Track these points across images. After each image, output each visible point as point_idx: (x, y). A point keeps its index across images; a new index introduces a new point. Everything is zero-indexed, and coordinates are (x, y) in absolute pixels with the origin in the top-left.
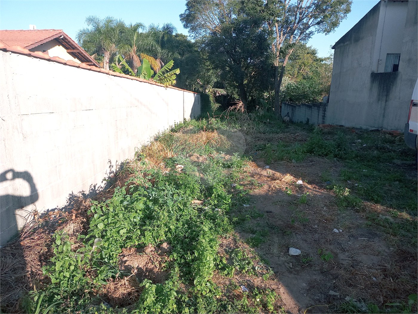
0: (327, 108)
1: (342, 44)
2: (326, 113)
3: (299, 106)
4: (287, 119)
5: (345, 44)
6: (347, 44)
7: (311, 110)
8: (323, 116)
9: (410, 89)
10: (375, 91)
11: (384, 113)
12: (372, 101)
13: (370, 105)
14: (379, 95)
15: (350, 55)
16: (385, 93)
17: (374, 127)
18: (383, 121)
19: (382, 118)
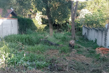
0: (107, 33)
2: (107, 36)
3: (91, 29)
4: (73, 43)
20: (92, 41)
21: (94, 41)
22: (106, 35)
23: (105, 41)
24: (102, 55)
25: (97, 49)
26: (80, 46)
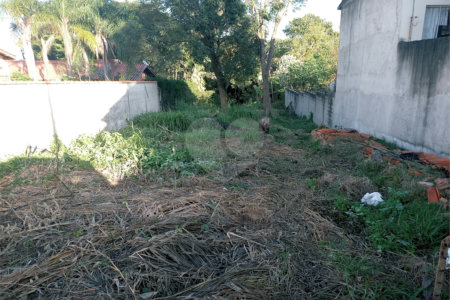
0: (333, 99)
2: (332, 107)
3: (302, 94)
4: (266, 122)
7: (315, 101)
8: (329, 111)
10: (407, 76)
11: (425, 118)
12: (401, 92)
13: (398, 99)
14: (414, 82)
15: (363, 15)
16: (427, 80)
17: (406, 141)
18: (424, 132)
19: (421, 127)
20: (305, 117)
21: (308, 118)
22: (331, 104)
23: (330, 116)
24: (324, 143)
25: (314, 133)
26: (281, 127)
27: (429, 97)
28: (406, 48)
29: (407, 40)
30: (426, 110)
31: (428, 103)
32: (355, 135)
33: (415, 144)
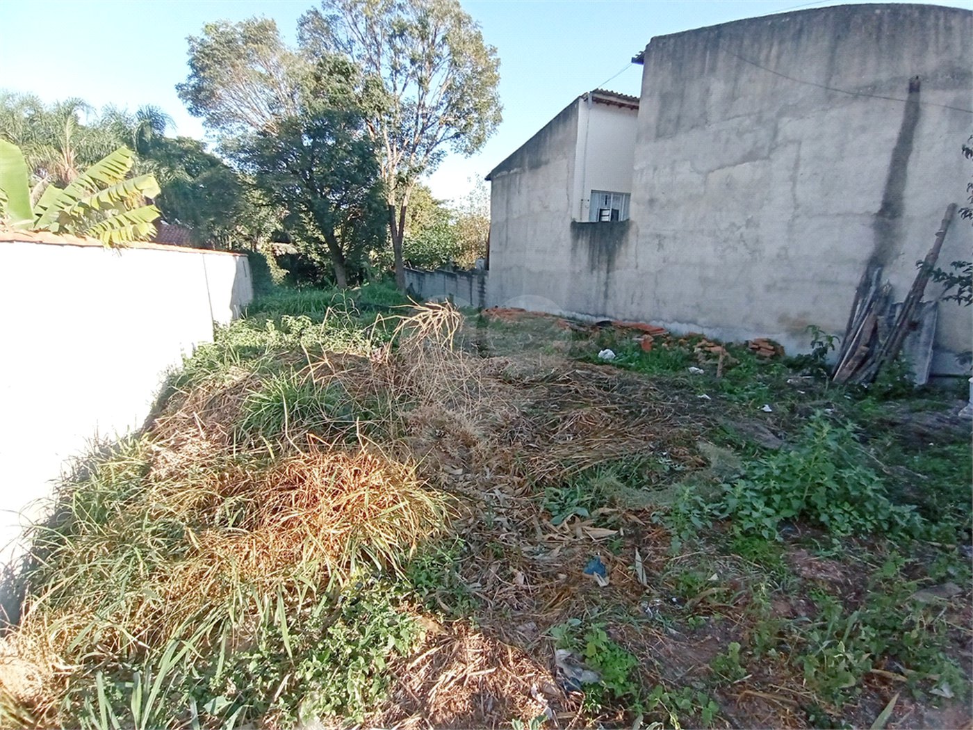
0: (486, 278)
1: (505, 173)
3: (431, 274)
5: (512, 171)
6: (516, 173)
7: (456, 280)
8: (480, 292)
9: (658, 251)
10: (583, 254)
11: (606, 290)
12: (577, 270)
13: (575, 276)
14: (592, 259)
15: (524, 191)
16: (605, 257)
17: (587, 314)
18: (605, 304)
19: (602, 300)
23: (482, 296)
25: (485, 313)
27: (608, 272)
28: (578, 228)
29: (578, 221)
30: (606, 284)
31: (608, 278)
32: (523, 313)
33: (597, 316)
